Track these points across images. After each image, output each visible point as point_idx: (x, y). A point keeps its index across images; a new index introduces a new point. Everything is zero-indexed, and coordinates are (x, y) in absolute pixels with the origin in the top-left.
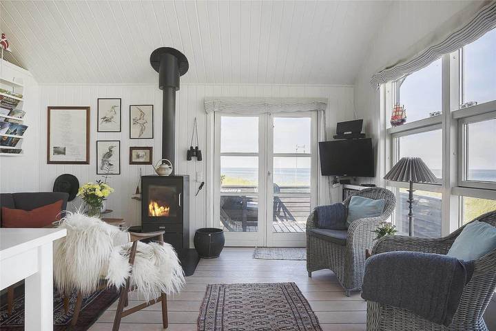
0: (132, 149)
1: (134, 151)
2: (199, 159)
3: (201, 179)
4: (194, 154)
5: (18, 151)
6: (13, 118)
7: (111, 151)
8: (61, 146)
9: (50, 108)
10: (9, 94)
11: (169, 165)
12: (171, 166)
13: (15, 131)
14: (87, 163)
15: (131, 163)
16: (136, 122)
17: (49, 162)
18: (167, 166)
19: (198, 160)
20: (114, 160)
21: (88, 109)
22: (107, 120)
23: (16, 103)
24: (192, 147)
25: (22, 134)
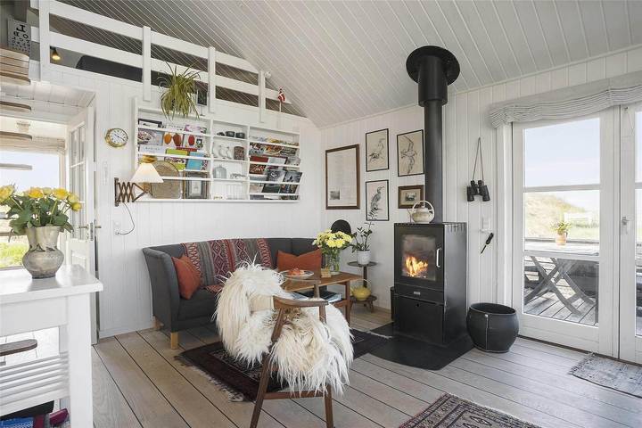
0: (401, 189)
1: (403, 191)
2: (486, 198)
3: (489, 229)
4: (476, 191)
5: (296, 198)
6: (290, 166)
7: (379, 193)
8: (336, 190)
9: (327, 151)
10: (286, 143)
11: (430, 208)
12: (433, 210)
13: (291, 178)
14: (357, 207)
15: (401, 207)
16: (404, 154)
17: (328, 208)
18: (426, 210)
19: (485, 200)
20: (382, 204)
21: (357, 147)
22: (375, 156)
23: (294, 152)
24: (473, 182)
25: (298, 180)
